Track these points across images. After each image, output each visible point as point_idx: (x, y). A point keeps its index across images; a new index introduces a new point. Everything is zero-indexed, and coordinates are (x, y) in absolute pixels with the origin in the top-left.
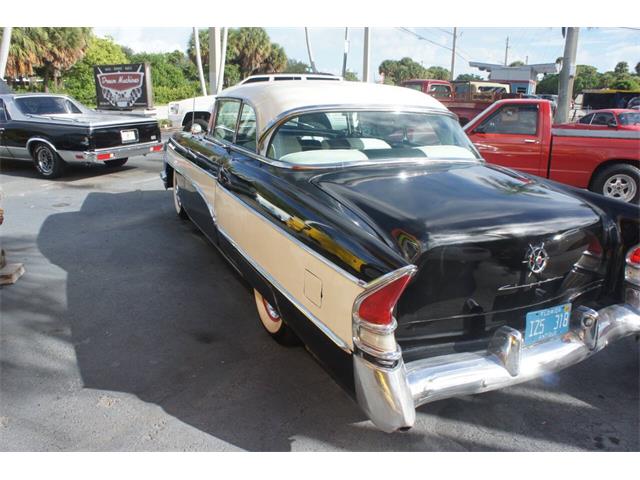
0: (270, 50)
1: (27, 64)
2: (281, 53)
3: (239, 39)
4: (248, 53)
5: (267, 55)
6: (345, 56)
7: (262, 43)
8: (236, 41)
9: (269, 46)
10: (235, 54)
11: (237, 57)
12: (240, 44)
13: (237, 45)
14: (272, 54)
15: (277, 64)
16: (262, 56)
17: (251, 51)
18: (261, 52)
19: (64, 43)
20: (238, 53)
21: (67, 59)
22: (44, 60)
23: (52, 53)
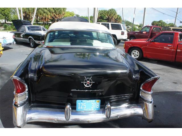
0: (117, 17)
1: (48, 18)
2: (120, 18)
3: (108, 13)
4: (110, 17)
5: (116, 18)
6: (134, 18)
7: (114, 14)
8: (107, 14)
9: (117, 15)
10: (106, 17)
11: (107, 18)
12: (108, 15)
13: (107, 15)
14: (117, 18)
15: (119, 21)
16: (114, 18)
17: (111, 17)
18: (114, 17)
19: (58, 13)
20: (107, 17)
21: (58, 17)
22: (53, 17)
23: (55, 16)
